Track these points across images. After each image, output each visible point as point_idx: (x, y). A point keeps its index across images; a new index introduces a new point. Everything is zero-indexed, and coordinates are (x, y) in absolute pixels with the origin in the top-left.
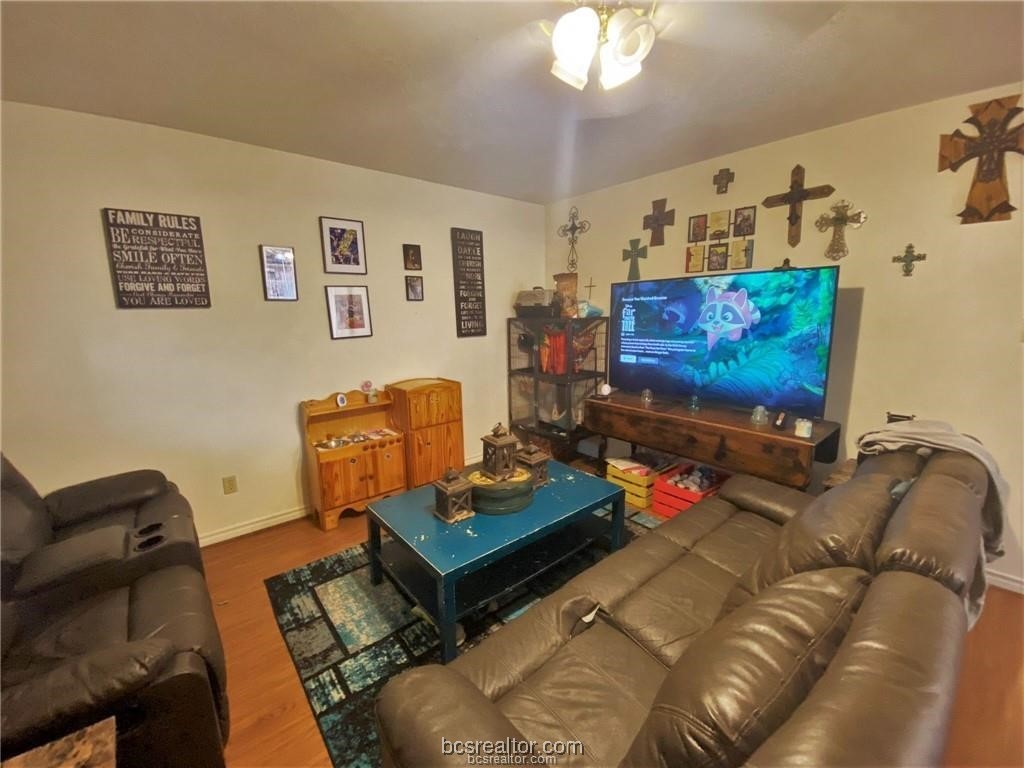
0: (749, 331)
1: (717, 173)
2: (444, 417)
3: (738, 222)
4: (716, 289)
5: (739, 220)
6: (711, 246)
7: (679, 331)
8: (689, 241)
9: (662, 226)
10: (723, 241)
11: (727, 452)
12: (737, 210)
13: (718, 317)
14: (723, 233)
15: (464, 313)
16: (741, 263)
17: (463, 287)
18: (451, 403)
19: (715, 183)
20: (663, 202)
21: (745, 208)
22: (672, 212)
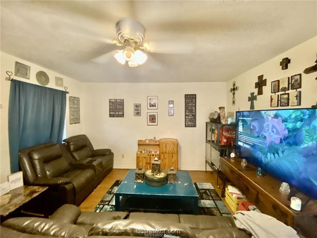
0: (283, 140)
1: (281, 61)
2: (171, 152)
3: (293, 83)
4: (269, 117)
5: (293, 81)
6: (281, 95)
7: (256, 135)
8: (272, 93)
9: (262, 86)
10: (287, 92)
11: (260, 202)
12: (292, 77)
13: (270, 131)
14: (285, 88)
15: (187, 120)
16: (294, 103)
17: (188, 112)
18: (174, 147)
19: (281, 65)
20: (262, 76)
21: (296, 75)
22: (266, 80)
